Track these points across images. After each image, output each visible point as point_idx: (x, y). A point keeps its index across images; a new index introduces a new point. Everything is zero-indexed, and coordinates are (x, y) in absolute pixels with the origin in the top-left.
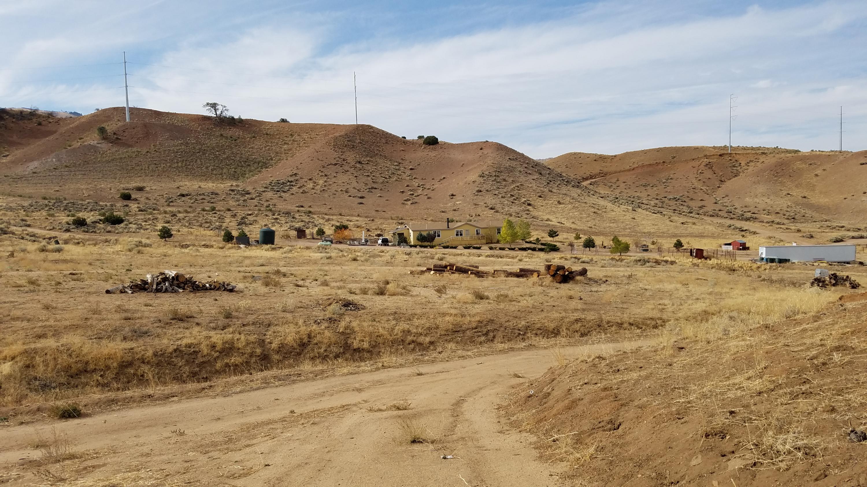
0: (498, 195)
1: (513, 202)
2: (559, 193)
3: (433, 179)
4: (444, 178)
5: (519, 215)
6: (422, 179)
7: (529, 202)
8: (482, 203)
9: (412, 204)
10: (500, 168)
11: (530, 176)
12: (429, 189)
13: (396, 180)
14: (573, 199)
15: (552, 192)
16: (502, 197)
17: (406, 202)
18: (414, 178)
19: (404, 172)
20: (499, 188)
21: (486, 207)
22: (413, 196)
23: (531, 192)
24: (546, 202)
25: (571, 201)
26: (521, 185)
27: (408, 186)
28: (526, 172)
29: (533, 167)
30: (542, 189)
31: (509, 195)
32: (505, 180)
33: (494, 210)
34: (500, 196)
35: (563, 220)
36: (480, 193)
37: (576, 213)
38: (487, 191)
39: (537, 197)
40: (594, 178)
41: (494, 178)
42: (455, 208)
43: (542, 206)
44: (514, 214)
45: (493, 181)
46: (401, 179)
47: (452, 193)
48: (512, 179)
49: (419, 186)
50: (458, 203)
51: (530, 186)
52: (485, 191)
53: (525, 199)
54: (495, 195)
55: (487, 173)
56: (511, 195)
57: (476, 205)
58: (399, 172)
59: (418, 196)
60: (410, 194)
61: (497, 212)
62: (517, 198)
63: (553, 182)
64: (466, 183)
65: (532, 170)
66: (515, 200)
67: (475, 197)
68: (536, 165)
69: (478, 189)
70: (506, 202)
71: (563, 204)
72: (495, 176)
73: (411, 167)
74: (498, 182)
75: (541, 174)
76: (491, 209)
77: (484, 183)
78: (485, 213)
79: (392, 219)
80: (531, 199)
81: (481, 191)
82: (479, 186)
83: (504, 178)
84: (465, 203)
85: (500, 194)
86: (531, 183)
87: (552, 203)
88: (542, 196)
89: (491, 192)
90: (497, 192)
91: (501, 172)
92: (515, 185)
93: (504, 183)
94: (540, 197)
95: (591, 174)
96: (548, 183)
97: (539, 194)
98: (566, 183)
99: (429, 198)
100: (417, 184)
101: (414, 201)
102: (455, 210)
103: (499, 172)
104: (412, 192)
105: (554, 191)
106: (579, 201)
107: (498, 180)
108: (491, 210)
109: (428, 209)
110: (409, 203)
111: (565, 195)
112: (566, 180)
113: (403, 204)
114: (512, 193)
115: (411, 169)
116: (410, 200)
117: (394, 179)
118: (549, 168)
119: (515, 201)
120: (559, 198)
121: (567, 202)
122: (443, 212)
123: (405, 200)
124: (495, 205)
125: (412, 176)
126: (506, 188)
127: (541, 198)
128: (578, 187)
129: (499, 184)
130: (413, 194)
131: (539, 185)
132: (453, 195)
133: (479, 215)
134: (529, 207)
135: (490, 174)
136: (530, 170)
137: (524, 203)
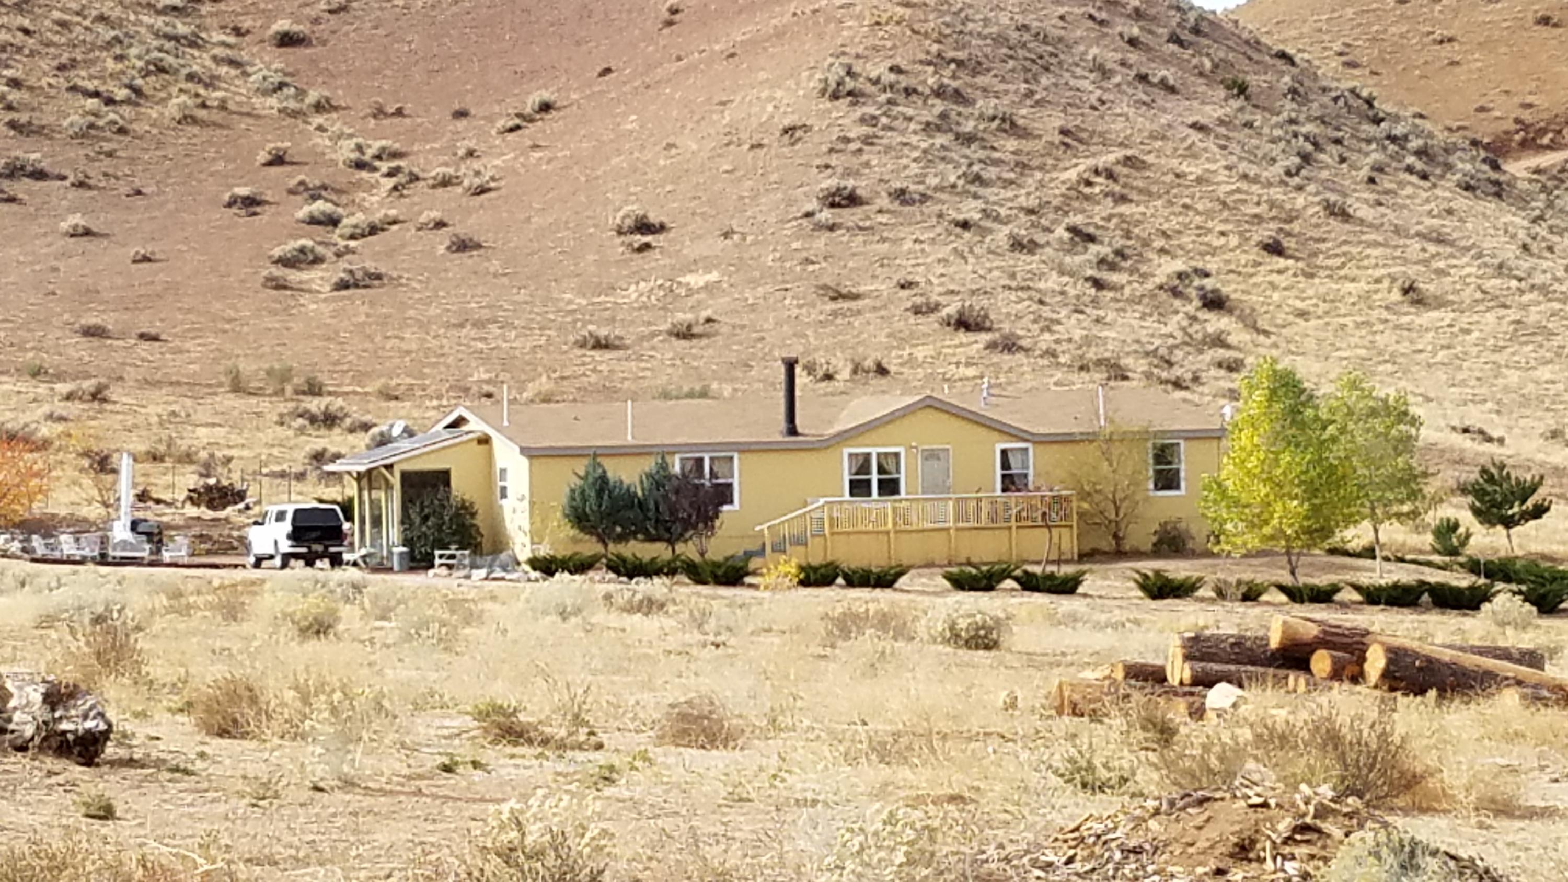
0: (984, 232)
1: (1098, 284)
2: (1397, 231)
3: (461, 114)
4: (546, 107)
5: (1177, 372)
6: (379, 113)
7: (1209, 283)
8: (885, 288)
9: (343, 285)
10: (961, 38)
11: (1171, 102)
12: (445, 182)
13: (188, 119)
14: (1501, 268)
15: (1344, 215)
16: (1017, 245)
17: (293, 276)
18: (318, 107)
19: (233, 63)
20: (978, 179)
21: (917, 311)
22: (336, 236)
23: (1209, 214)
24: (1321, 285)
25: (1492, 284)
26: (1128, 161)
27: (278, 160)
28: (1143, 78)
29: (1175, 39)
30: (1277, 193)
31: (1061, 232)
32: (1009, 126)
33: (985, 337)
34: (1001, 235)
35: (1475, 417)
36: (850, 216)
37: (1545, 373)
38: (901, 195)
39: (1255, 254)
40: (1552, 147)
41: (939, 106)
42: (684, 317)
43: (1303, 314)
44: (1137, 365)
45: (928, 128)
46: (223, 107)
47: (635, 209)
48: (1058, 121)
49: (360, 165)
50: (696, 280)
51: (1192, 169)
52: (884, 201)
53: (1179, 265)
54: (965, 225)
55: (878, 69)
56: (1073, 230)
57: (838, 296)
58: (200, 62)
59: (373, 230)
60: (313, 221)
61: (1010, 345)
62: (1119, 253)
63: (1335, 150)
64: (730, 140)
65: (1181, 64)
66: (1113, 267)
67: (821, 241)
68: (1196, 31)
69: (830, 183)
70: (1053, 281)
71: (1440, 303)
72: (939, 93)
73: (283, 25)
74: (968, 139)
75: (1242, 89)
76: (963, 323)
77: (868, 141)
78: (920, 353)
79: (238, 387)
80: (1212, 265)
81: (853, 200)
82: (834, 160)
83: (1003, 106)
84: (754, 283)
85: (997, 218)
86: (1192, 154)
87: (1366, 297)
88: (1289, 243)
89: (931, 208)
90: (970, 210)
91: (977, 68)
92: (1084, 165)
93: (1012, 144)
94: (1274, 248)
95: (1527, 116)
96: (1306, 158)
97: (1266, 232)
98: (1419, 165)
99: (462, 246)
100: (346, 151)
101: (356, 263)
102: (685, 333)
103: (960, 63)
104: (320, 207)
105: (1365, 212)
106: (1543, 289)
107: (969, 126)
108: (963, 336)
109: (479, 324)
110: (314, 277)
111: (1440, 241)
112: (1415, 143)
113: (280, 285)
114: (1078, 220)
115: (287, 40)
116: (318, 260)
117: (173, 109)
118: (1283, 55)
119: (1114, 278)
120: (1405, 261)
121: (1468, 294)
122: (601, 345)
123: (285, 262)
124: (985, 302)
125: (301, 94)
126: (1031, 182)
127: (1281, 262)
128: (1499, 191)
129: (975, 152)
130: (333, 222)
131: (1253, 170)
132: (644, 227)
133: (882, 371)
134: (1215, 322)
135: (904, 82)
136: (1165, 62)
137: (1176, 293)
